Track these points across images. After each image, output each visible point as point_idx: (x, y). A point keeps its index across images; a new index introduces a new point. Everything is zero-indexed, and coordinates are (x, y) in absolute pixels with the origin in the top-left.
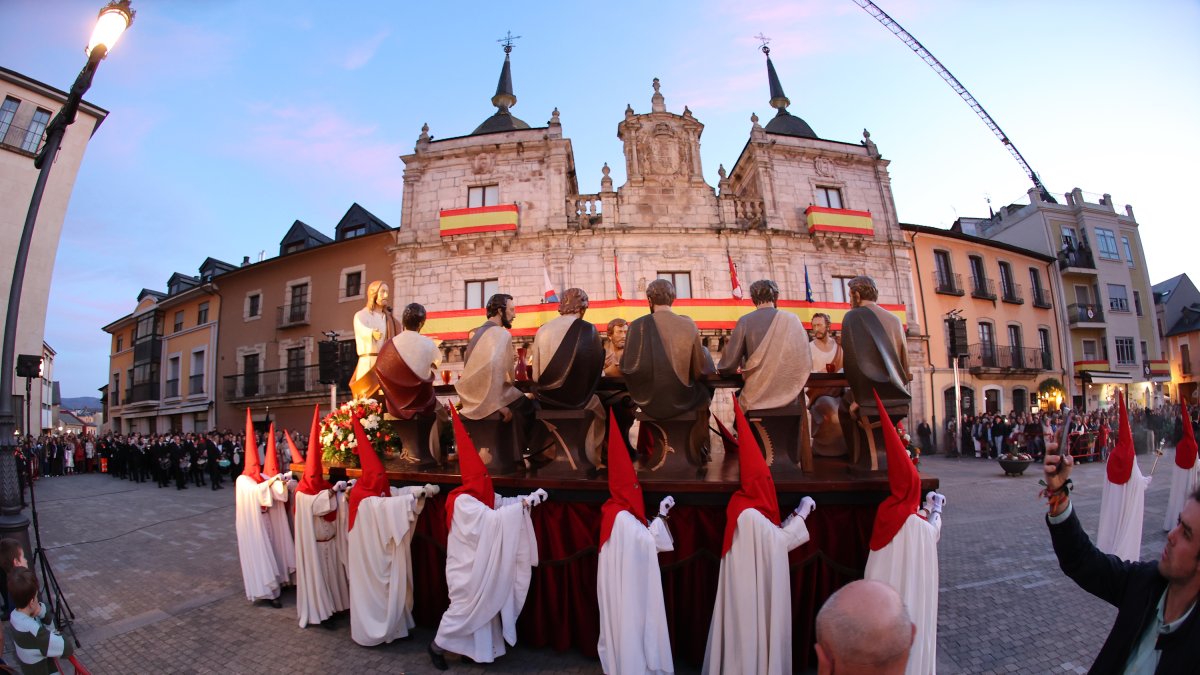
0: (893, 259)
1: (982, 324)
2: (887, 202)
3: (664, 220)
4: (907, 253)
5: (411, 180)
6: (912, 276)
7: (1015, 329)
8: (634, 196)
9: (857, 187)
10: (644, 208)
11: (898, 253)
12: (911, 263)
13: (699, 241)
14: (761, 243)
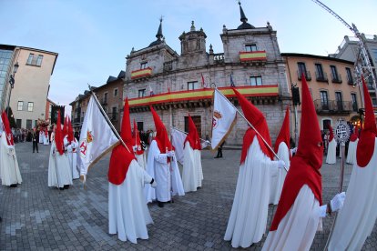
0: (277, 68)
1: (323, 92)
2: (276, 47)
3: (191, 66)
4: (284, 65)
5: (128, 64)
6: (286, 74)
7: (339, 93)
8: (182, 60)
9: (262, 43)
10: (185, 63)
11: (279, 65)
12: (286, 69)
13: (201, 71)
14: (222, 69)
